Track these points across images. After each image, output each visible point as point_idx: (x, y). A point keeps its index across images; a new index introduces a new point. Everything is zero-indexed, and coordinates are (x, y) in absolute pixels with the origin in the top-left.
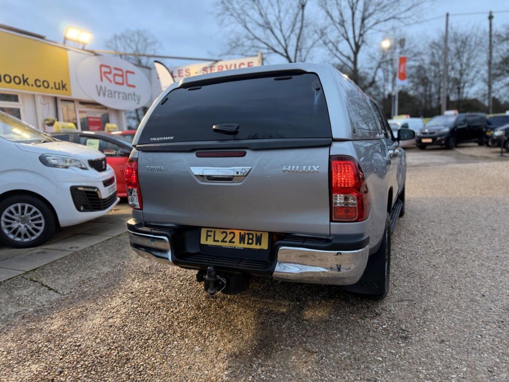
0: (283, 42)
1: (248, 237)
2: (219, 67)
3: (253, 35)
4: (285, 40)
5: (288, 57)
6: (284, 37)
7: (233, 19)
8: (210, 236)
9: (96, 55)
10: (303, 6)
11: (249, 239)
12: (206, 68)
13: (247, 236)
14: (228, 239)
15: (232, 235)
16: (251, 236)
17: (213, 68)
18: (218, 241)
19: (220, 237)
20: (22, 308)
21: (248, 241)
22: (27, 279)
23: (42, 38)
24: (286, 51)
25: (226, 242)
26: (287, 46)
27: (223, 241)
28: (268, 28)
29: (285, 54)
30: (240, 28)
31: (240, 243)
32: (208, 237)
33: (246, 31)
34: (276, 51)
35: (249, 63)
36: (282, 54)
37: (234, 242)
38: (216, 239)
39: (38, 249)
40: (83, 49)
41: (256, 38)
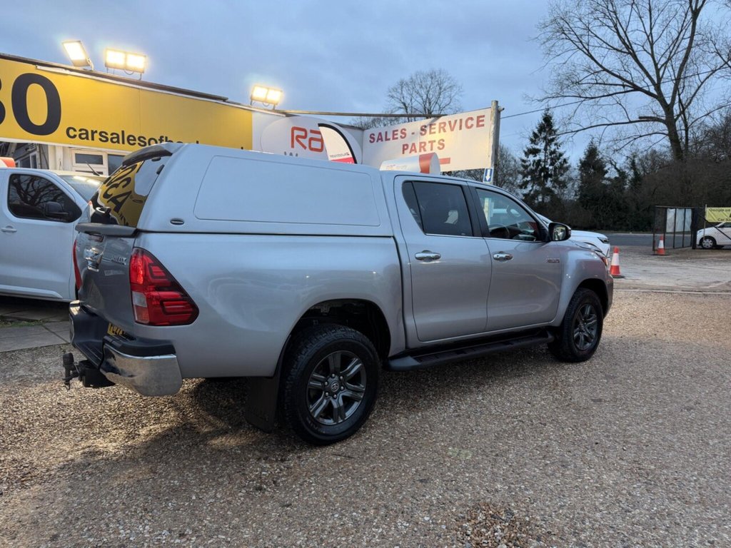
0: (652, 73)
2: (440, 124)
3: (601, 66)
4: (658, 70)
5: (660, 97)
6: (656, 65)
7: (568, 44)
9: (288, 115)
10: (696, 13)
12: (425, 127)
17: (433, 127)
23: (224, 100)
24: (657, 87)
26: (659, 79)
28: (629, 53)
29: (655, 93)
30: (580, 58)
33: (588, 58)
34: (636, 88)
35: (478, 117)
36: (648, 93)
40: (274, 110)
41: (605, 69)
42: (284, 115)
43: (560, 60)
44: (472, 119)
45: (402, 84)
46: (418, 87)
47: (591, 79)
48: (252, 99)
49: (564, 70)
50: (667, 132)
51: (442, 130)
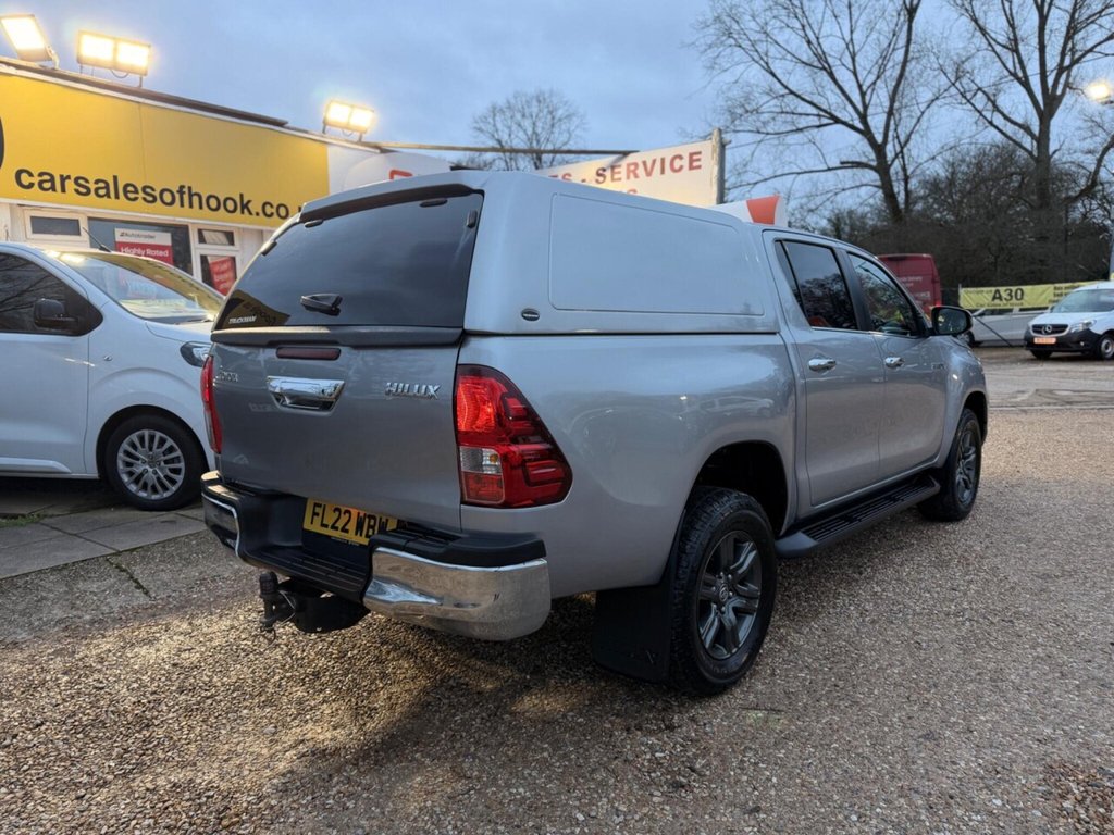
0: (856, 98)
1: (369, 522)
2: (628, 165)
3: (786, 88)
4: (863, 94)
5: (867, 133)
6: (860, 86)
7: (738, 52)
8: (317, 515)
9: (384, 151)
10: (912, 12)
11: (369, 527)
12: (604, 170)
13: (367, 520)
14: (340, 525)
15: (347, 515)
16: (372, 523)
17: (616, 170)
18: (326, 526)
19: (330, 518)
20: (75, 613)
21: (368, 532)
22: (112, 564)
23: (281, 124)
24: (863, 118)
25: (336, 529)
26: (866, 107)
27: (334, 527)
28: (824, 69)
29: (860, 126)
31: (356, 534)
32: (316, 517)
33: (771, 78)
34: (837, 121)
35: (691, 155)
36: (853, 127)
37: (347, 531)
38: (325, 522)
39: (170, 516)
40: (360, 142)
41: (792, 92)
42: (378, 151)
43: (728, 77)
44: (680, 157)
45: (494, 110)
46: (518, 116)
47: (773, 105)
48: (325, 123)
49: (736, 93)
50: (879, 183)
51: (632, 175)
